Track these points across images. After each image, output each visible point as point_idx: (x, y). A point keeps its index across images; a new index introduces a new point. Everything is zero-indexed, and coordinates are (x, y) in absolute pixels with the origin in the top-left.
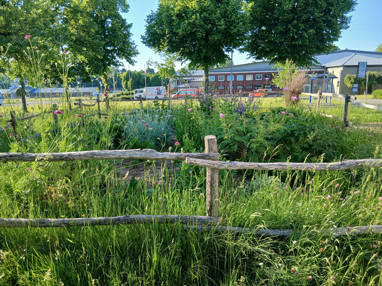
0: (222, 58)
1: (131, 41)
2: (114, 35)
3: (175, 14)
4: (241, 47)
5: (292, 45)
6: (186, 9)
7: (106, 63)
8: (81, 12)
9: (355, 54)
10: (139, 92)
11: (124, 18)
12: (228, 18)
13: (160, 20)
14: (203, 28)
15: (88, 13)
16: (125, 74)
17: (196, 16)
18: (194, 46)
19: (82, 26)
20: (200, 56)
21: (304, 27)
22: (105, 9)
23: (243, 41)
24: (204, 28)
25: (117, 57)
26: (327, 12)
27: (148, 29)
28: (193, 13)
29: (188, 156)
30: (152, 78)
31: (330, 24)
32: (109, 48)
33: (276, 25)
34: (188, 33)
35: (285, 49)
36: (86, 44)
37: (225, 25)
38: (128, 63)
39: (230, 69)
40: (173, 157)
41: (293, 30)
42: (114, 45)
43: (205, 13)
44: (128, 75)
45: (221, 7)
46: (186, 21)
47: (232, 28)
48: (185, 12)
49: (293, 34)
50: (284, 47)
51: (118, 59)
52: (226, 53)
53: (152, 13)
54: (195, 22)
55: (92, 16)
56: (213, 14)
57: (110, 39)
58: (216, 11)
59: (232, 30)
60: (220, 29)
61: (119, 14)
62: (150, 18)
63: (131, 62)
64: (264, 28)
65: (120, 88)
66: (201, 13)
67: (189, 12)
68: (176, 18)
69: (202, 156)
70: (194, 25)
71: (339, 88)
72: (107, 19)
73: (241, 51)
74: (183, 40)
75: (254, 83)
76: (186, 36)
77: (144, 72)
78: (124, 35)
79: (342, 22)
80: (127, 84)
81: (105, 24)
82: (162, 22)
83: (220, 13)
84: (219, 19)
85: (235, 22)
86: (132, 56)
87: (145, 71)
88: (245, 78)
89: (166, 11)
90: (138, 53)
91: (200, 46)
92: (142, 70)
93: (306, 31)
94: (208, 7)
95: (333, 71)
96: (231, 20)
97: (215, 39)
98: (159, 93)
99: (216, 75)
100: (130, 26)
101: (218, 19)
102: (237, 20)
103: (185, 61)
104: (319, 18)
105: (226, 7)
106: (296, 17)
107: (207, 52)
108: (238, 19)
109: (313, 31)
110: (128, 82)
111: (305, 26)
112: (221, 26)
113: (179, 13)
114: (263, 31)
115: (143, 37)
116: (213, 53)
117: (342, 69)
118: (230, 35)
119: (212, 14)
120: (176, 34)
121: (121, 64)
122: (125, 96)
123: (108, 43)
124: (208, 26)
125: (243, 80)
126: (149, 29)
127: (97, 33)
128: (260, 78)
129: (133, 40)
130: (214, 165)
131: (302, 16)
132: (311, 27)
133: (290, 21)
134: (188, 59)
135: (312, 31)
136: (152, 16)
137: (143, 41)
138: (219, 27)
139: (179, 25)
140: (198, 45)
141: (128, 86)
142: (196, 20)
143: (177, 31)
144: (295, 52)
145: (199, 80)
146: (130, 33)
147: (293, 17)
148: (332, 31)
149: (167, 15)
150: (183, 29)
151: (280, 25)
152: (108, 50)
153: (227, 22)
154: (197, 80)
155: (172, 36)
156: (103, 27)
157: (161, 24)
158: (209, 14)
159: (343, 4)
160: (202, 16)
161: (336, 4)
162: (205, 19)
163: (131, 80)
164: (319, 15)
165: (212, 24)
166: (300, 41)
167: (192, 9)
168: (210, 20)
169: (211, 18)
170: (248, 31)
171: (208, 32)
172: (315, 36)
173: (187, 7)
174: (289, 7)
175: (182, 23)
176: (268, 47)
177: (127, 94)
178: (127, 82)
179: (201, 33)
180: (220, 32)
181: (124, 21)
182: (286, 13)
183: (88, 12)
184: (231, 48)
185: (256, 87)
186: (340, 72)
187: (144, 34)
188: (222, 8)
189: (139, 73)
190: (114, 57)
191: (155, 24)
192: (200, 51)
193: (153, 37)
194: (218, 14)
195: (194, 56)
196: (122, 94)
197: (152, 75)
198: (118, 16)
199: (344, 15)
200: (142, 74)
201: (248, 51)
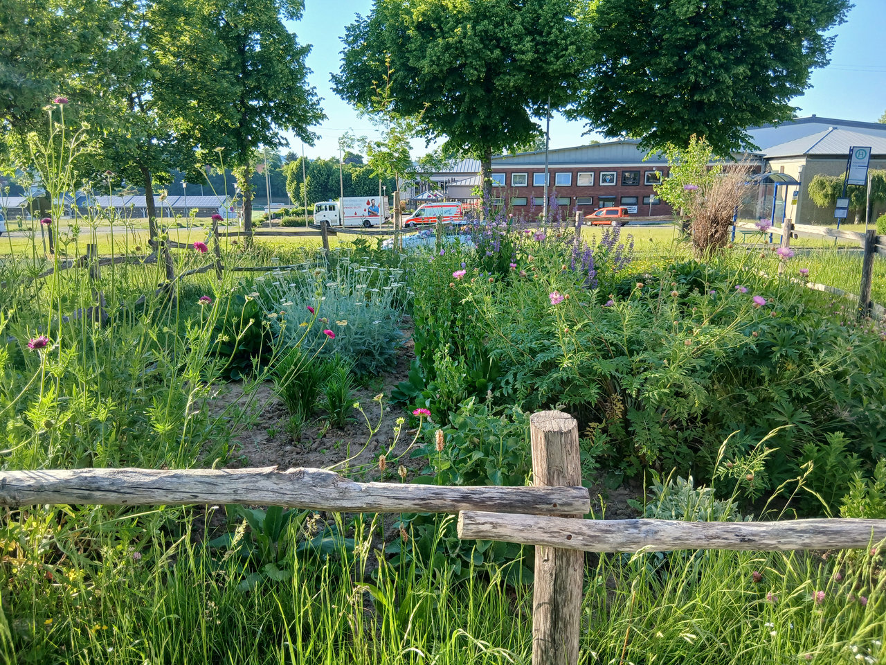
0: (523, 131)
1: (307, 88)
2: (266, 72)
3: (413, 22)
4: (569, 107)
5: (694, 103)
6: (439, 13)
7: (246, 138)
8: (187, 15)
9: (834, 128)
10: (326, 209)
11: (290, 32)
12: (540, 34)
13: (378, 38)
14: (479, 57)
15: (204, 19)
16: (294, 165)
17: (464, 28)
18: (459, 101)
19: (188, 47)
20: (471, 126)
21: (722, 60)
22: (245, 10)
23: (575, 89)
24: (484, 59)
25: (273, 125)
26: (779, 23)
27: (348, 58)
28: (458, 22)
29: (465, 498)
30: (357, 176)
31: (783, 54)
32: (254, 103)
33: (656, 54)
34: (445, 68)
35: (677, 112)
36: (197, 92)
37: (535, 52)
38: (299, 139)
39: (543, 158)
40: (407, 504)
41: (696, 67)
42: (264, 96)
43: (486, 22)
44: (300, 168)
45: (524, 9)
46: (440, 41)
47: (550, 58)
48: (437, 19)
49: (696, 75)
50: (675, 107)
51: (276, 131)
52: (534, 120)
53: (357, 21)
54: (461, 42)
55: (214, 25)
56: (506, 25)
57: (258, 80)
58: (513, 19)
59: (551, 63)
60: (522, 60)
61: (279, 23)
62: (353, 33)
63: (307, 139)
64: (625, 61)
65: (283, 199)
66: (476, 23)
67: (446, 18)
68: (416, 33)
69: (521, 501)
70: (458, 50)
71: (795, 206)
72: (250, 33)
73: (570, 115)
74: (432, 87)
75: (596, 193)
76: (440, 76)
77: (338, 161)
78: (291, 72)
79: (813, 51)
80: (297, 189)
81: (244, 47)
82: (383, 43)
83: (522, 23)
84: (520, 38)
85: (557, 45)
86: (309, 124)
87: (342, 160)
88: (575, 179)
89: (392, 16)
90: (323, 117)
91: (472, 101)
92: (333, 158)
93: (727, 70)
94: (493, 7)
95: (783, 168)
96: (549, 40)
97: (508, 86)
98: (373, 213)
99: (508, 173)
100: (306, 50)
101: (516, 36)
102: (562, 39)
103: (435, 137)
104: (759, 38)
105: (537, 8)
106: (704, 35)
107: (488, 117)
108: (565, 38)
109: (744, 71)
110: (301, 185)
111: (724, 59)
112: (523, 53)
113: (424, 20)
114: (624, 67)
115: (335, 78)
116: (502, 120)
117: (803, 161)
118: (545, 76)
119: (502, 24)
120: (414, 72)
121: (284, 142)
122: (293, 218)
123: (252, 90)
124: (492, 53)
125: (570, 184)
126: (351, 59)
127: (226, 65)
128: (611, 181)
129: (311, 86)
130: (569, 537)
131: (719, 33)
132: (738, 61)
133: (690, 46)
134: (443, 131)
135: (741, 70)
136: (359, 26)
137: (335, 86)
138: (518, 57)
139: (422, 48)
140: (467, 100)
141: (301, 195)
142: (465, 38)
143: (418, 65)
144: (699, 121)
145: (468, 184)
146: (304, 68)
147: (698, 35)
148: (788, 73)
149: (392, 26)
150: (431, 60)
151: (664, 55)
152: (253, 108)
153: (537, 44)
154: (463, 183)
155: (405, 77)
156: (242, 51)
157: (379, 47)
158: (496, 26)
159: (819, 6)
160: (479, 28)
161: (801, 7)
162: (486, 38)
163: (306, 180)
164: (758, 31)
165: (503, 49)
166: (714, 93)
167: (455, 12)
168: (498, 40)
169: (500, 35)
170: (588, 67)
171: (493, 69)
172: (748, 82)
173: (442, 6)
174: (687, 11)
175: (430, 45)
176: (635, 108)
177: (297, 214)
178: (298, 185)
179: (476, 69)
180: (521, 69)
181: (291, 38)
182: (680, 26)
183: (204, 16)
184: (546, 107)
185: (601, 203)
186: (800, 170)
187: (337, 72)
188: (528, 11)
189: (326, 164)
190: (266, 126)
191: (364, 49)
192: (471, 114)
193: (360, 78)
194: (517, 26)
195: (457, 124)
196: (287, 213)
197: (358, 169)
198: (276, 27)
199: (820, 33)
200: (335, 167)
201: (587, 116)
